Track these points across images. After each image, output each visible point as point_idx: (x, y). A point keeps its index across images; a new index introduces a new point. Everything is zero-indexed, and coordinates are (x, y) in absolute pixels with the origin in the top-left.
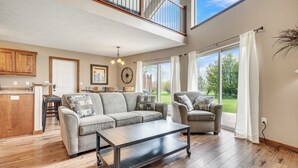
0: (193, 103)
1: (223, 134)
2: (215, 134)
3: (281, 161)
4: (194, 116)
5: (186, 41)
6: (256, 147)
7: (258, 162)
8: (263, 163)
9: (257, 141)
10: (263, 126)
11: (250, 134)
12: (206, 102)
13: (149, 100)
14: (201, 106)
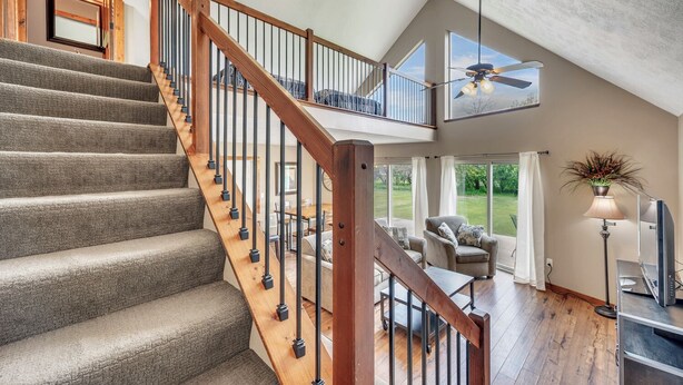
0: (457, 234)
1: (499, 277)
2: (488, 278)
3: (570, 311)
4: (464, 256)
5: (437, 136)
6: (542, 295)
7: (547, 315)
8: (553, 315)
9: (543, 288)
10: (549, 269)
11: (534, 278)
12: (476, 235)
13: (400, 234)
14: (469, 240)
